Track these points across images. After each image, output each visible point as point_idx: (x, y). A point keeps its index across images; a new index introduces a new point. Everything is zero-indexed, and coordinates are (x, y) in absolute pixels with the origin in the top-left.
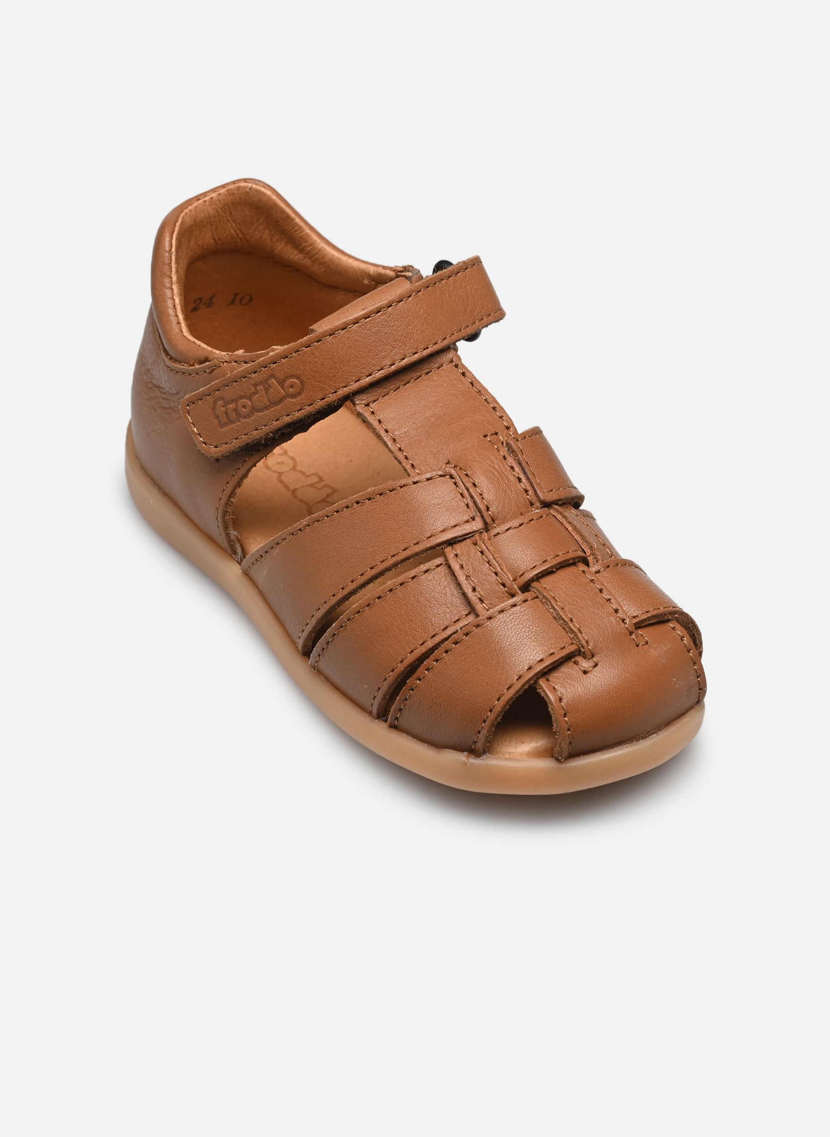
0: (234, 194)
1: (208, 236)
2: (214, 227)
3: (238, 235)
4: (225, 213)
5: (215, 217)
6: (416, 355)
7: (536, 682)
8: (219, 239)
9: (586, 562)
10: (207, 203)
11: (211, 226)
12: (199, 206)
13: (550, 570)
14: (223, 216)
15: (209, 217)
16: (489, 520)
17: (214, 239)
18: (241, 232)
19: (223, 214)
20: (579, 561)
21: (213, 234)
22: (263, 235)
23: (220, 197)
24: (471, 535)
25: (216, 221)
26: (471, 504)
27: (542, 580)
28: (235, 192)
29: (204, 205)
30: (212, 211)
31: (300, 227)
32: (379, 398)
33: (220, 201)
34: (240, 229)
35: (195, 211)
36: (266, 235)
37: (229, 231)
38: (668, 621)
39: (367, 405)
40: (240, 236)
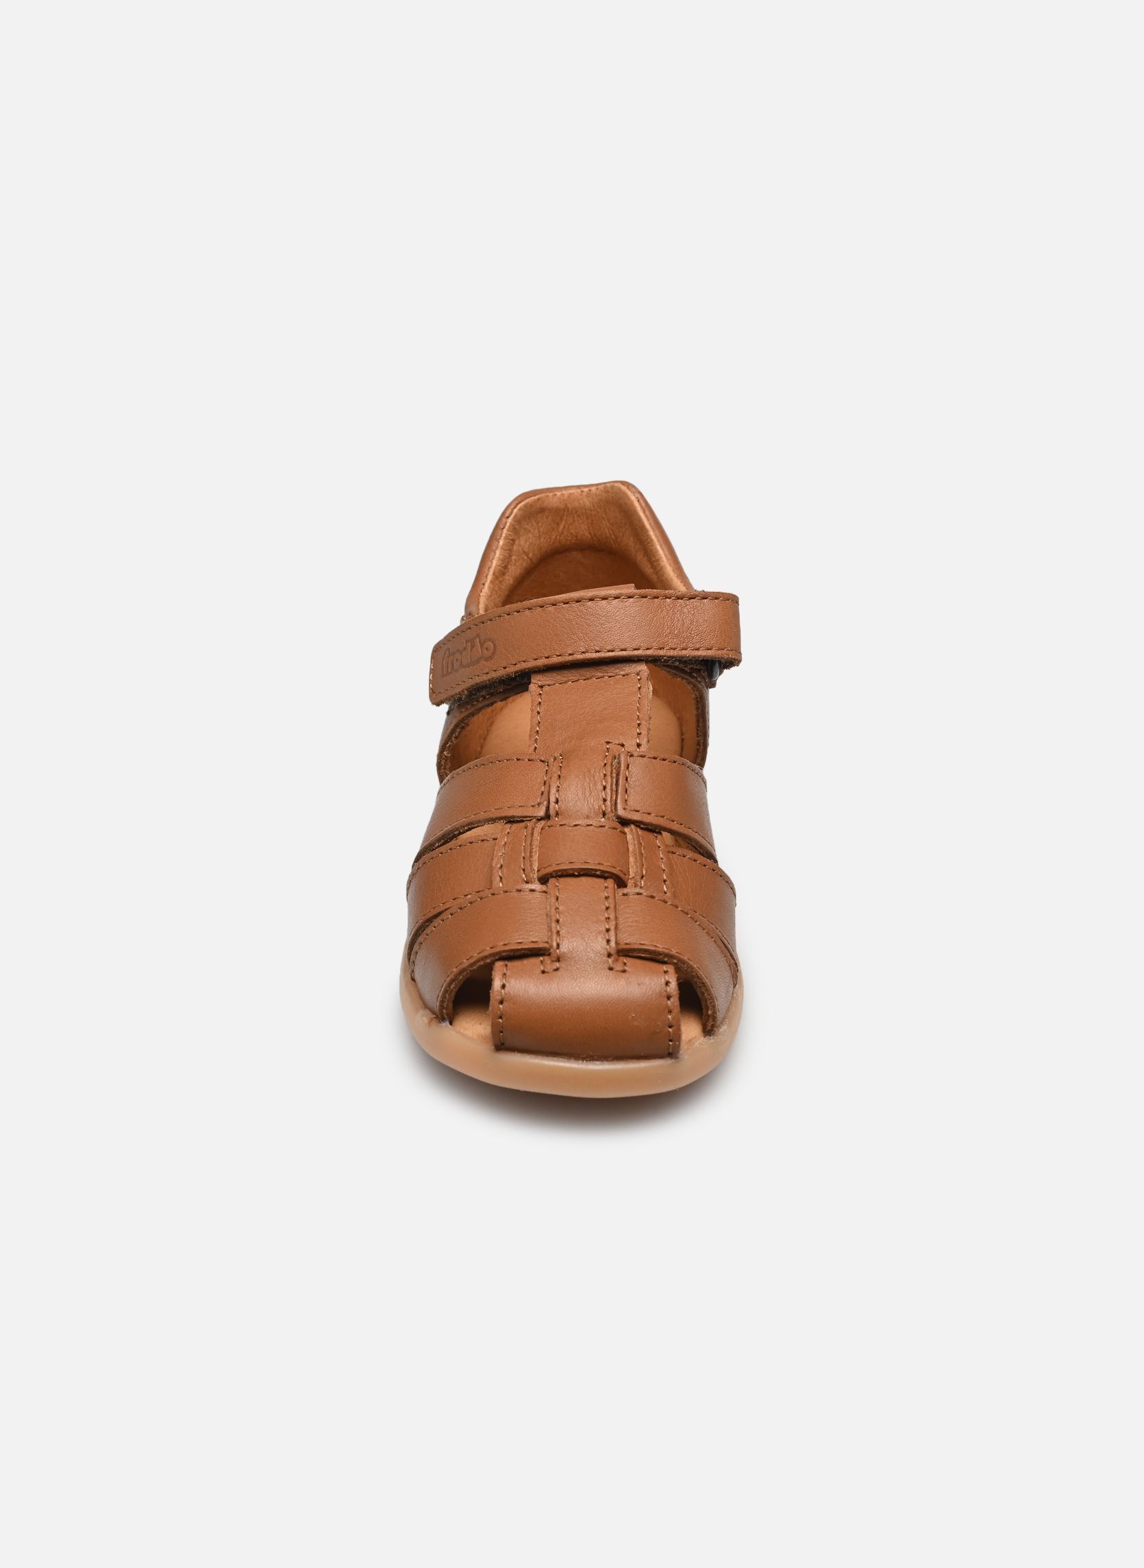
0: (608, 492)
1: (583, 528)
2: (589, 521)
3: (611, 535)
4: (600, 509)
5: (591, 510)
6: (597, 654)
7: (493, 963)
8: (595, 535)
9: (621, 883)
10: (584, 494)
11: (587, 519)
12: (576, 494)
13: (571, 872)
14: (598, 512)
15: (585, 509)
16: (552, 812)
17: (590, 533)
18: (614, 533)
19: (599, 510)
20: (611, 877)
21: (589, 527)
22: (629, 542)
23: (597, 492)
24: (528, 819)
25: (591, 515)
26: (546, 794)
27: (562, 880)
28: (610, 490)
29: (581, 495)
30: (588, 504)
31: (652, 540)
32: (554, 684)
33: (596, 496)
34: (612, 530)
35: (569, 497)
36: (631, 544)
37: (604, 529)
38: (665, 963)
39: (541, 687)
40: (613, 537)
